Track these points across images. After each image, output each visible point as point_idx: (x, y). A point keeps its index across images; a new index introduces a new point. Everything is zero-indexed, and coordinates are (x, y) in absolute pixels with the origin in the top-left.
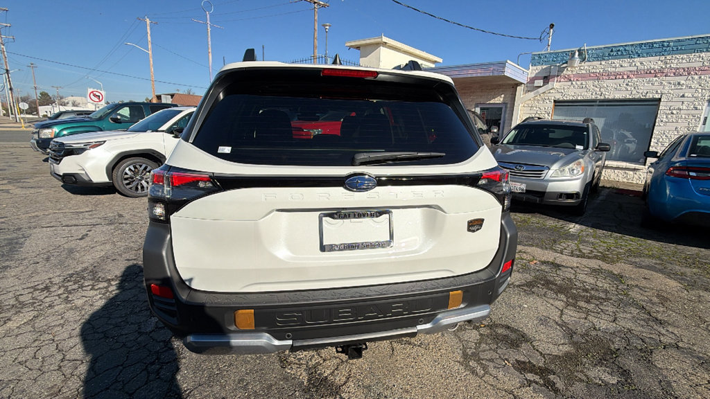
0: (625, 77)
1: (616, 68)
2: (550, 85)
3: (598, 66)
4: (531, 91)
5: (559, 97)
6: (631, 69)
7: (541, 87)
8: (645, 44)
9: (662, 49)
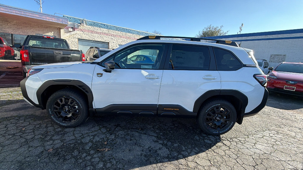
0: (100, 34)
1: (96, 30)
2: (76, 31)
3: (91, 28)
4: (67, 33)
5: (79, 37)
6: (100, 31)
7: (71, 32)
8: (103, 24)
9: (107, 27)
